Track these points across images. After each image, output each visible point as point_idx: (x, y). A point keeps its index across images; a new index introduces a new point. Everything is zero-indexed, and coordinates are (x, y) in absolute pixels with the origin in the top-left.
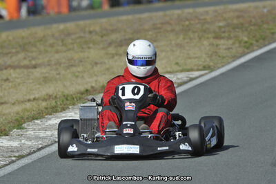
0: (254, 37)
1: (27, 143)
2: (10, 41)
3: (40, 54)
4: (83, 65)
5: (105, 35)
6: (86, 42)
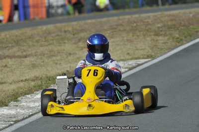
0: (184, 34)
1: (21, 111)
2: (7, 38)
3: (29, 48)
4: (60, 55)
5: (76, 34)
6: (62, 39)
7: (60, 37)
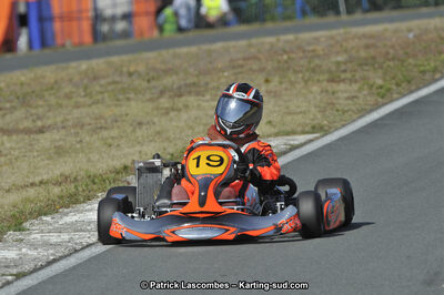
0: (394, 78)
1: (29, 252)
3: (49, 111)
4: (118, 127)
5: (153, 78)
6: (124, 91)
7: (120, 86)
